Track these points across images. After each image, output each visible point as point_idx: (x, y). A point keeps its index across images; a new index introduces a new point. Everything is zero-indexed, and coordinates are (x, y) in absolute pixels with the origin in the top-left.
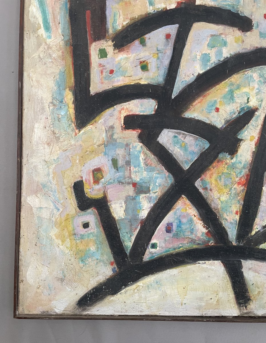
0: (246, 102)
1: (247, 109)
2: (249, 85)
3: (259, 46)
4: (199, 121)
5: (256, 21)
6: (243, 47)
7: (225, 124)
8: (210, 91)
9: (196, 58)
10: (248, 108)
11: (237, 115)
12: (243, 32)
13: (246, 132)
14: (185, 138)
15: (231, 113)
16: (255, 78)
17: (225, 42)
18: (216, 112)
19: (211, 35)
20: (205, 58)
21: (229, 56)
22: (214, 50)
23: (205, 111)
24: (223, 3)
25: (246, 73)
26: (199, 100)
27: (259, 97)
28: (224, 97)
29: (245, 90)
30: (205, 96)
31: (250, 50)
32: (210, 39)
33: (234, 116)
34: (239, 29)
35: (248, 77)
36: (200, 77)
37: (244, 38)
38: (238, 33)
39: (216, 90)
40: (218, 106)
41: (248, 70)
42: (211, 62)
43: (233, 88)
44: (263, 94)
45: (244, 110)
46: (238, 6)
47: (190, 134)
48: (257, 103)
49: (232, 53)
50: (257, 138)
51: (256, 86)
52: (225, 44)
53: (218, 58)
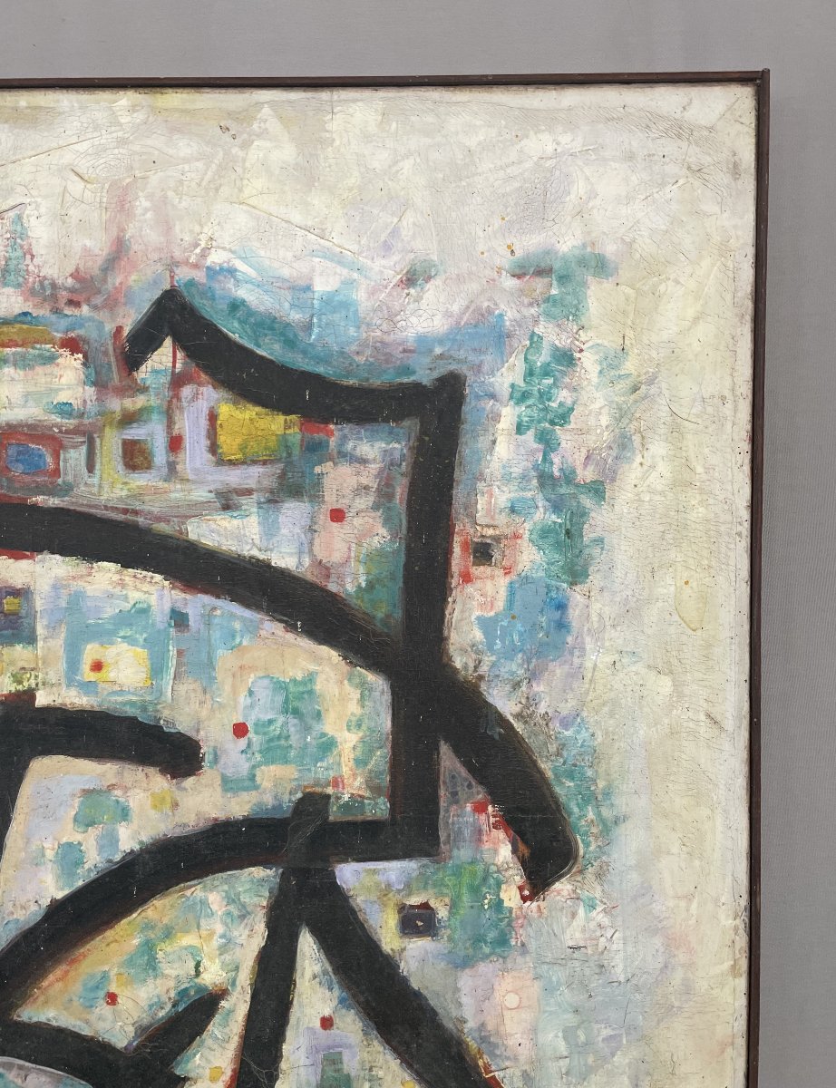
0: (193, 973)
1: (196, 992)
2: (199, 927)
3: (222, 816)
4: (60, 1031)
5: (212, 744)
6: (177, 820)
7: (137, 1036)
8: (88, 947)
9: (44, 856)
10: (200, 989)
11: (171, 1010)
12: (173, 777)
13: (198, 1056)
14: (25, 1079)
15: (151, 1006)
16: (214, 907)
17: (123, 809)
18: (108, 1003)
19: (84, 790)
20: (69, 856)
21: (137, 847)
22: (93, 833)
23: (76, 1003)
24: (113, 698)
25: (188, 893)
26: (58, 972)
27: (227, 957)
28: (130, 962)
29: (188, 940)
30: (73, 961)
31: (196, 828)
32: (82, 803)
33: (161, 1014)
34: (163, 772)
35: (195, 904)
36: (56, 908)
37: (178, 795)
38: (159, 782)
39: (103, 945)
40: (113, 989)
41: (194, 885)
42: (86, 866)
43: (153, 936)
44: (238, 949)
45: (188, 995)
46: (159, 707)
47: (38, 1067)
48: (225, 975)
49: (146, 838)
50: (229, 1073)
51: (220, 929)
52: (124, 814)
53: (105, 855)
